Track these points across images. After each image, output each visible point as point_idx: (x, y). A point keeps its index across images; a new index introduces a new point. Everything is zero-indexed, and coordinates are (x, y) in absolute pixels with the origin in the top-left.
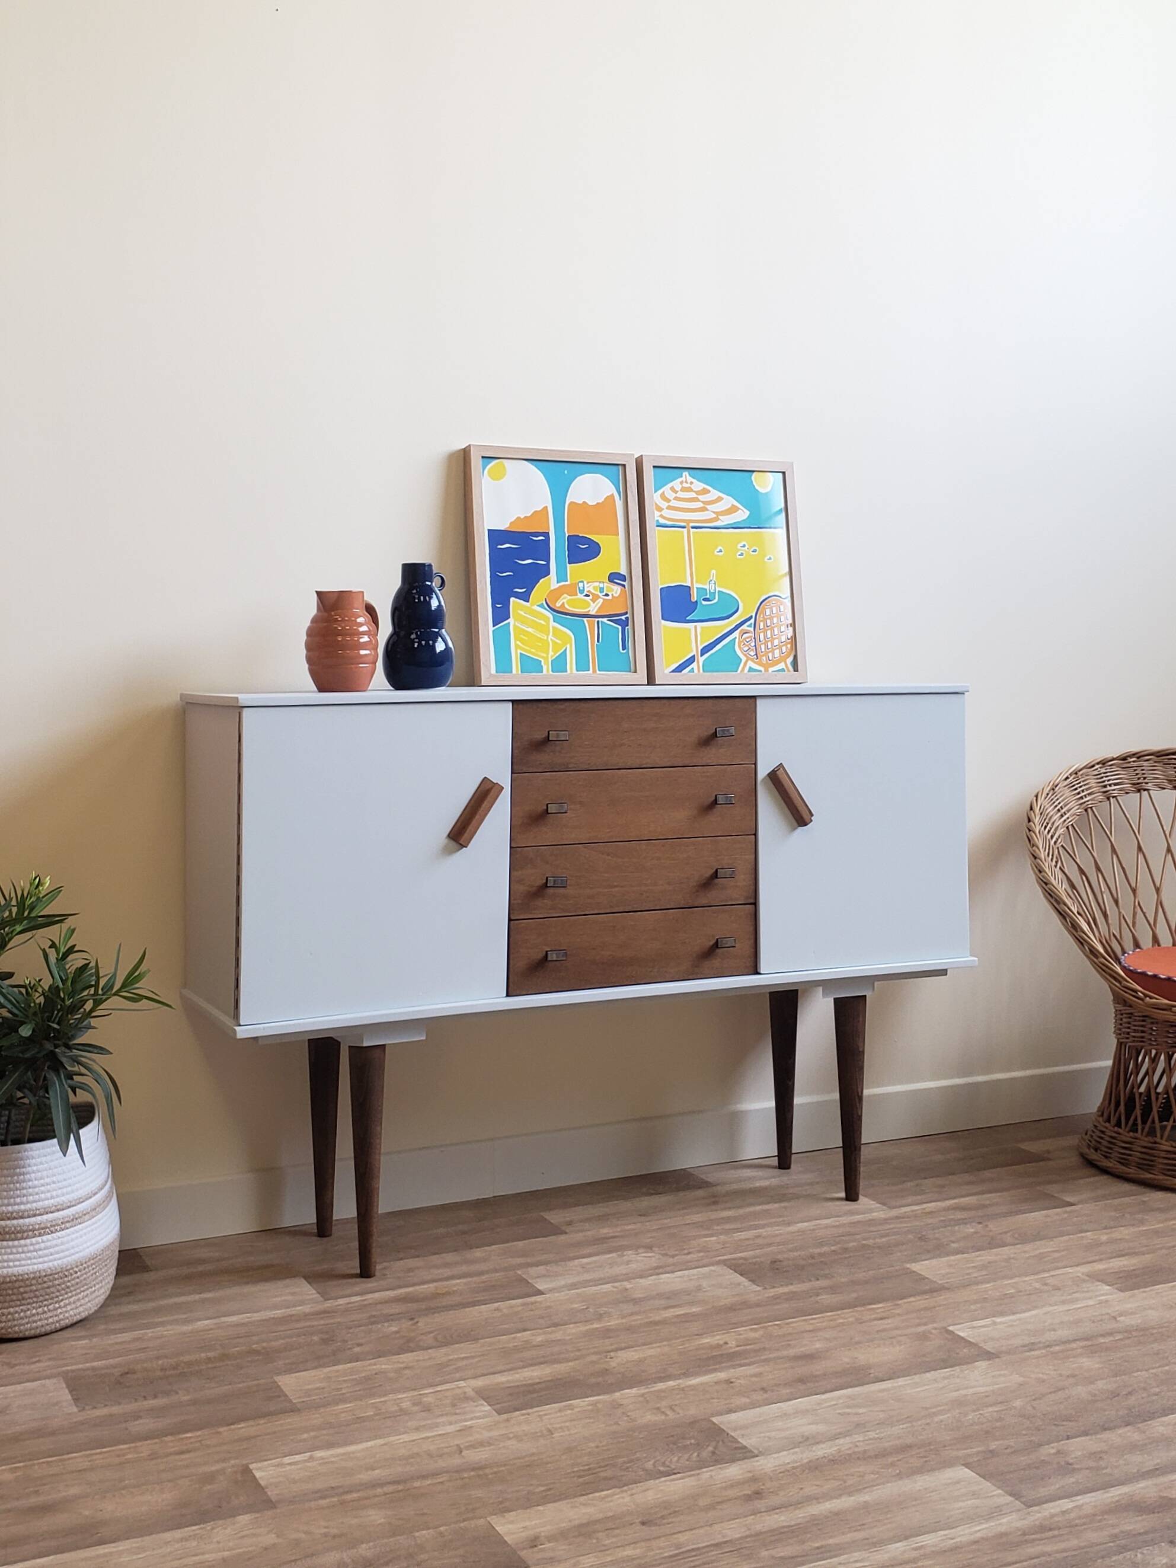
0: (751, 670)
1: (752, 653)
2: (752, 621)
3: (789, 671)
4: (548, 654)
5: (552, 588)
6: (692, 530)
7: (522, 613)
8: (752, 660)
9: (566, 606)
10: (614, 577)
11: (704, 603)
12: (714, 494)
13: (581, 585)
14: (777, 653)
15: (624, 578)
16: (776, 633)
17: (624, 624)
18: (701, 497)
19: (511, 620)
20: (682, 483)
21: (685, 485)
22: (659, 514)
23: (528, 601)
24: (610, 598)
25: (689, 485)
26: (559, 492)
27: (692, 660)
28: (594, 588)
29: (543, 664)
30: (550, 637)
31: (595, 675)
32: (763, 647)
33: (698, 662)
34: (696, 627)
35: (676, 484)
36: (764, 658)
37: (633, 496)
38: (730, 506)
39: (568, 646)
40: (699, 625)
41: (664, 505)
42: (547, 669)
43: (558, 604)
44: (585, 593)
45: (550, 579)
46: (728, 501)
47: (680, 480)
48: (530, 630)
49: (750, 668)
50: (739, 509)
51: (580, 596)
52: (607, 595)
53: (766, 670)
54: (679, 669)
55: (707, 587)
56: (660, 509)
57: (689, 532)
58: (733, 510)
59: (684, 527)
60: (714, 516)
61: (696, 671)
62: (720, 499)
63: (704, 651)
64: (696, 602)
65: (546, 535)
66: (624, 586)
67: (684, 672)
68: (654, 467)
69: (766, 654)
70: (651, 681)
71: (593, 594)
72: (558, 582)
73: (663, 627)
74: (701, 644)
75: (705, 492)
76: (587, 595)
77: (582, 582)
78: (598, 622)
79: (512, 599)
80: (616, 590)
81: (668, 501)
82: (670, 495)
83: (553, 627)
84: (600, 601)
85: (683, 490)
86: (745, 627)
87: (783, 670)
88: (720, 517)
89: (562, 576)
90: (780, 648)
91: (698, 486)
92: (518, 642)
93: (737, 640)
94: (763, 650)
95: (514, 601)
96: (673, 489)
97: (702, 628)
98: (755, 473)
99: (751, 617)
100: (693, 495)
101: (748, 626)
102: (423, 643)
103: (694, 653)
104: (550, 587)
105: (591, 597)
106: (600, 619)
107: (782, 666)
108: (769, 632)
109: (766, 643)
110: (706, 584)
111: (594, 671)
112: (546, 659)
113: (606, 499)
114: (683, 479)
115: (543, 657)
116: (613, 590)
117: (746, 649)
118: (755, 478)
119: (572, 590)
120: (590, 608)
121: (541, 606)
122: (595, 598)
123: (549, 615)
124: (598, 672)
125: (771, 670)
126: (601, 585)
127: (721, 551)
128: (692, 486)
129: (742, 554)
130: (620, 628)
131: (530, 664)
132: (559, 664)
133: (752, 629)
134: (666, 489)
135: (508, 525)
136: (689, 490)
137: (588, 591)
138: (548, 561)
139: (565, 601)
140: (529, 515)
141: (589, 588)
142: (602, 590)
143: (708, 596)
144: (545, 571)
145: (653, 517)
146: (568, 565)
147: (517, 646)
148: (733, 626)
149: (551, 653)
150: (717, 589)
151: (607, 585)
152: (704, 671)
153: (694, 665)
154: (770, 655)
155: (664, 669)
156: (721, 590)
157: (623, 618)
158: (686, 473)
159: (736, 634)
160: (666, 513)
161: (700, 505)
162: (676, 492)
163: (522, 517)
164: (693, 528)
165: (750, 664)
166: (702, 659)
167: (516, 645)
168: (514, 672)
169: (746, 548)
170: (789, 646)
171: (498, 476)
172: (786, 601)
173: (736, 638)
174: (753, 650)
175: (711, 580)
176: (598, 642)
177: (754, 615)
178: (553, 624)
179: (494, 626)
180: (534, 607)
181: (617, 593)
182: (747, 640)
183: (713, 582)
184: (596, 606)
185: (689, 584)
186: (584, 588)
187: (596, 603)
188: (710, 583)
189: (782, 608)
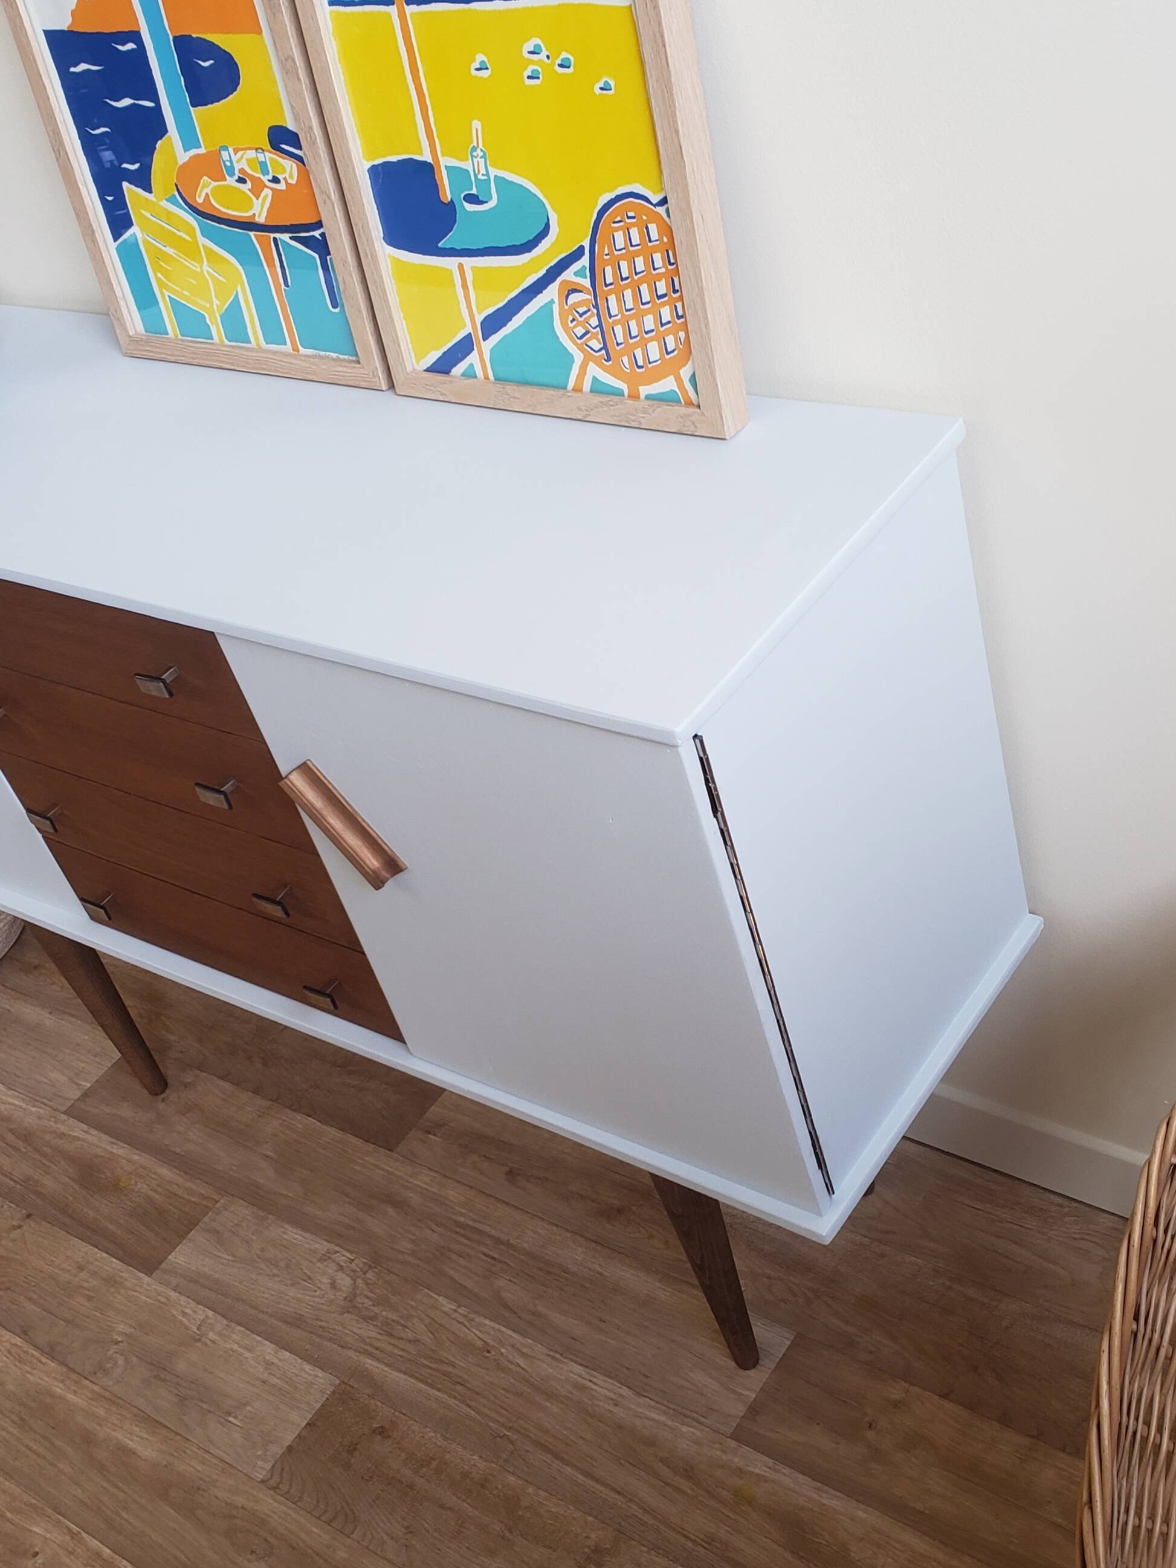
0: (596, 388)
1: (596, 344)
2: (585, 261)
3: (688, 400)
4: (212, 303)
5: (180, 163)
6: (408, 10)
7: (148, 213)
8: (597, 363)
9: (214, 202)
10: (279, 139)
11: (470, 207)
13: (226, 154)
14: (655, 350)
15: (295, 140)
16: (646, 297)
17: (322, 247)
19: (137, 229)
23: (150, 190)
24: (282, 186)
27: (464, 347)
28: (249, 163)
29: (209, 320)
30: (206, 266)
31: (297, 356)
32: (619, 329)
33: (481, 354)
34: (461, 268)
36: (625, 359)
39: (240, 289)
40: (468, 262)
42: (218, 330)
43: (199, 200)
44: (237, 173)
45: (171, 141)
48: (170, 250)
49: (595, 381)
51: (232, 180)
52: (276, 180)
53: (632, 392)
54: (442, 367)
55: (467, 165)
57: (402, 16)
61: (478, 372)
63: (490, 326)
64: (452, 204)
65: (135, 36)
66: (301, 160)
67: (451, 374)
69: (628, 350)
71: (252, 177)
72: (186, 149)
73: (389, 262)
74: (481, 309)
76: (241, 180)
77: (226, 148)
78: (276, 240)
80: (289, 169)
83: (206, 247)
84: (267, 193)
86: (569, 276)
87: (672, 396)
89: (188, 136)
90: (658, 340)
92: (160, 274)
93: (556, 308)
94: (620, 339)
95: (128, 188)
97: (475, 270)
99: (580, 251)
101: (577, 274)
103: (469, 329)
104: (176, 159)
105: (249, 184)
106: (277, 235)
107: (667, 384)
108: (629, 294)
109: (625, 323)
110: (464, 158)
111: (296, 347)
112: (212, 311)
115: (205, 307)
117: (580, 331)
119: (212, 168)
121: (172, 200)
122: (258, 185)
123: (190, 219)
124: (302, 349)
125: (644, 391)
126: (261, 157)
127: (483, 67)
129: (537, 74)
130: (316, 257)
131: (188, 320)
132: (236, 322)
133: (586, 282)
135: (71, 19)
137: (243, 170)
138: (156, 99)
139: (208, 190)
141: (240, 162)
142: (263, 168)
143: (474, 191)
146: (191, 109)
147: (160, 282)
148: (542, 272)
149: (216, 302)
150: (493, 172)
151: (270, 156)
152: (497, 375)
153: (473, 358)
154: (638, 353)
156: (502, 174)
157: (317, 234)
159: (552, 292)
165: (593, 370)
166: (488, 346)
167: (158, 280)
168: (172, 331)
169: (543, 56)
170: (683, 335)
172: (661, 210)
173: (552, 301)
174: (595, 336)
175: (474, 149)
176: (286, 285)
177: (586, 244)
178: (202, 241)
179: (115, 240)
180: (161, 203)
181: (291, 176)
182: (581, 310)
183: (479, 152)
184: (262, 206)
185: (427, 157)
186: (231, 161)
187: (261, 198)
188: (472, 156)
189: (653, 229)
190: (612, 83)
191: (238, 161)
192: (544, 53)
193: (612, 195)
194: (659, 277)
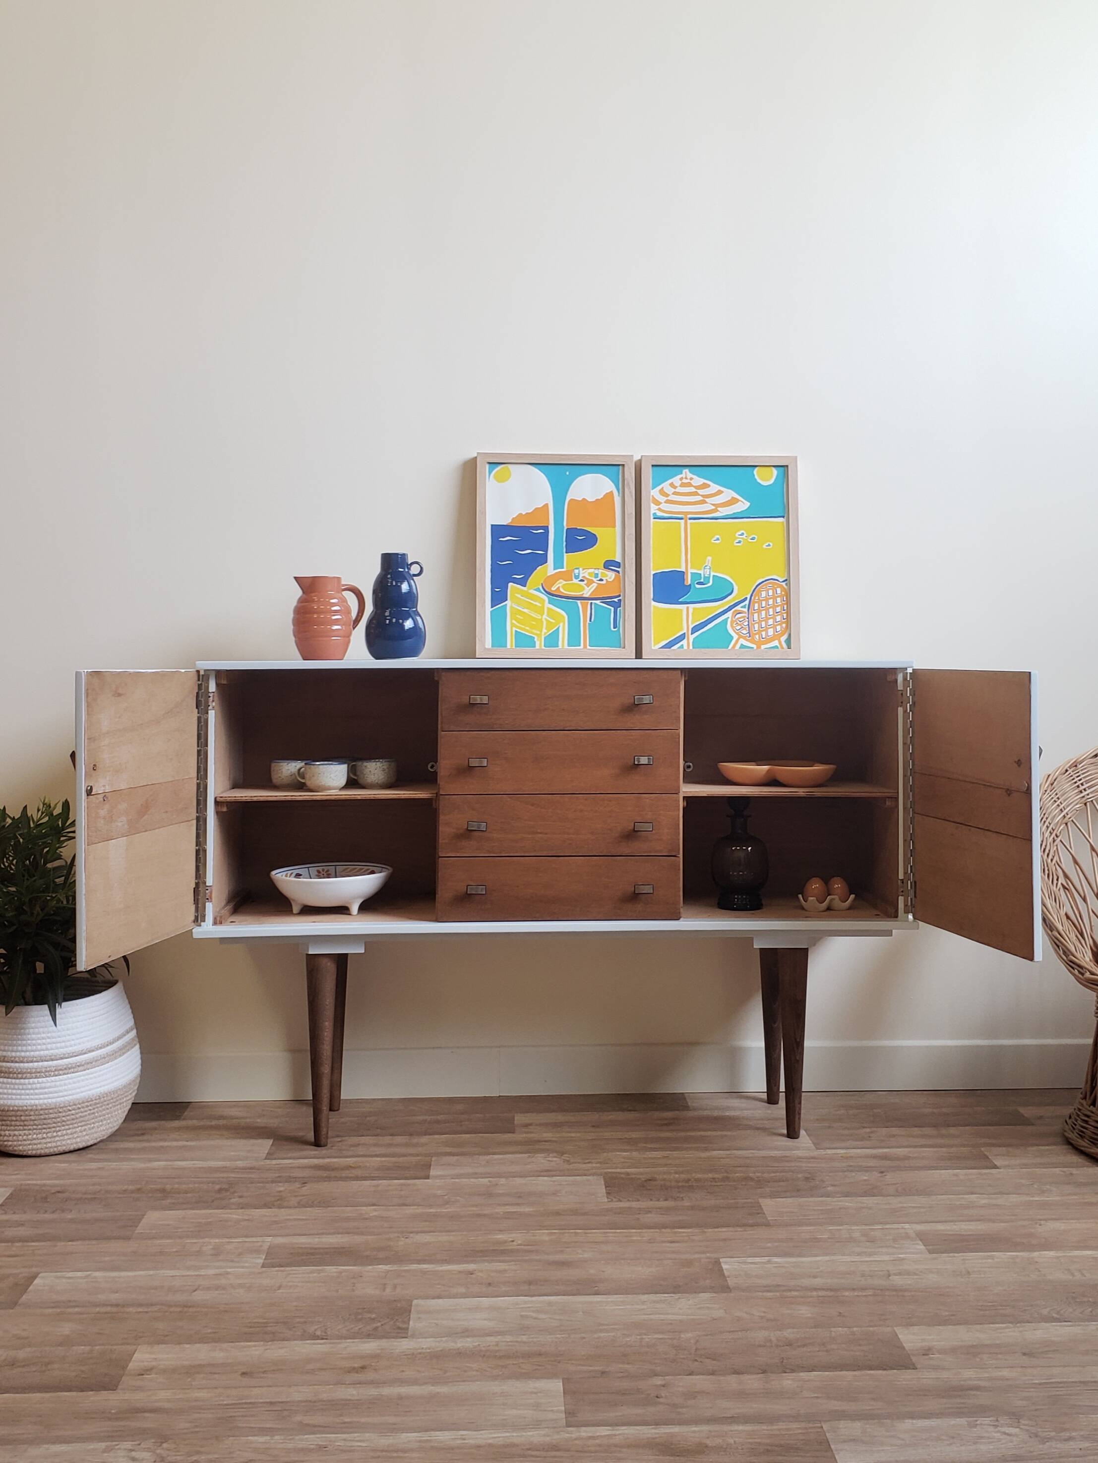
0: (742, 646)
1: (745, 632)
2: (747, 602)
3: (782, 648)
4: (541, 631)
5: (549, 575)
6: (689, 521)
7: (519, 596)
8: (744, 638)
9: (561, 590)
10: (609, 565)
11: (698, 586)
12: (714, 488)
13: (576, 571)
14: (771, 632)
15: (618, 565)
16: (771, 613)
17: (617, 605)
18: (700, 492)
19: (508, 603)
20: (681, 479)
21: (685, 481)
22: (657, 507)
23: (525, 586)
24: (604, 582)
25: (688, 481)
26: (560, 491)
27: (682, 637)
28: (590, 574)
29: (536, 640)
30: (545, 616)
31: (585, 650)
32: (756, 626)
33: (688, 639)
34: (688, 608)
35: (676, 480)
36: (757, 636)
37: (631, 492)
38: (730, 498)
39: (561, 625)
40: (691, 606)
41: (662, 499)
42: (539, 644)
43: (553, 589)
44: (581, 578)
45: (547, 567)
46: (728, 494)
47: (680, 476)
48: (526, 610)
49: (742, 644)
50: (738, 501)
51: (575, 581)
52: (601, 580)
53: (759, 647)
54: (669, 645)
55: (701, 572)
56: (657, 503)
57: (686, 524)
58: (733, 501)
59: (682, 519)
60: (714, 507)
61: (685, 647)
62: (719, 492)
63: (695, 630)
64: (690, 585)
65: (546, 528)
66: (618, 572)
67: (673, 648)
68: (653, 466)
69: (759, 633)
70: (639, 655)
71: (587, 579)
72: (554, 569)
73: (653, 608)
74: (692, 624)
75: (705, 486)
76: (582, 581)
77: (578, 569)
78: (591, 603)
79: (510, 584)
80: (611, 576)
81: (667, 495)
82: (669, 490)
83: (548, 609)
84: (595, 585)
85: (683, 485)
86: (738, 608)
87: (776, 647)
88: (719, 509)
89: (558, 563)
90: (774, 627)
91: (698, 481)
92: (514, 621)
93: (729, 620)
94: (756, 629)
95: (512, 586)
96: (672, 485)
97: (694, 609)
98: (757, 469)
99: (746, 599)
100: (693, 490)
101: (742, 607)
102: (394, 620)
103: (685, 631)
104: (546, 573)
105: (585, 582)
106: (593, 601)
107: (776, 643)
108: (763, 613)
109: (759, 623)
110: (700, 569)
111: (585, 647)
112: (539, 636)
113: (604, 496)
114: (683, 475)
115: (536, 634)
116: (607, 576)
117: (738, 627)
118: (757, 472)
119: (568, 576)
120: (584, 592)
121: (538, 590)
122: (590, 582)
123: (545, 597)
124: (588, 647)
125: (763, 647)
126: (596, 572)
127: (718, 539)
128: (691, 482)
129: (739, 542)
130: (612, 609)
131: (523, 640)
132: (552, 640)
133: (746, 610)
134: (666, 485)
135: (510, 521)
136: (689, 485)
137: (584, 577)
138: (546, 550)
139: (560, 585)
140: (530, 512)
141: (584, 574)
142: (596, 575)
143: (702, 581)
144: (544, 560)
145: (650, 510)
146: (565, 555)
147: (513, 625)
148: (726, 607)
149: (544, 631)
150: (712, 574)
151: (601, 572)
152: (693, 648)
153: (684, 642)
154: (764, 633)
155: (653, 643)
156: (716, 574)
157: (616, 600)
158: (686, 470)
159: (729, 614)
160: (664, 506)
161: (700, 498)
162: (675, 487)
163: (524, 514)
164: (690, 519)
165: (742, 641)
166: (692, 637)
168: (509, 646)
169: (744, 536)
170: (784, 625)
171: (501, 479)
172: (784, 584)
173: (728, 618)
174: (745, 629)
175: (706, 566)
176: (590, 621)
177: (749, 597)
178: (547, 605)
179: (492, 607)
180: (530, 591)
181: (610, 578)
182: (741, 620)
183: (708, 567)
184: (590, 589)
185: (683, 569)
186: (579, 574)
187: (590, 587)
188: (704, 569)
189: (779, 591)
190: (771, 544)
191: (583, 573)
192: (745, 535)
193: (763, 580)
194: (778, 606)
